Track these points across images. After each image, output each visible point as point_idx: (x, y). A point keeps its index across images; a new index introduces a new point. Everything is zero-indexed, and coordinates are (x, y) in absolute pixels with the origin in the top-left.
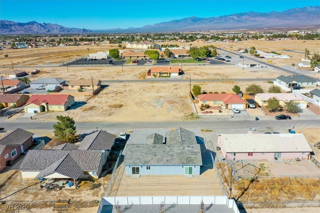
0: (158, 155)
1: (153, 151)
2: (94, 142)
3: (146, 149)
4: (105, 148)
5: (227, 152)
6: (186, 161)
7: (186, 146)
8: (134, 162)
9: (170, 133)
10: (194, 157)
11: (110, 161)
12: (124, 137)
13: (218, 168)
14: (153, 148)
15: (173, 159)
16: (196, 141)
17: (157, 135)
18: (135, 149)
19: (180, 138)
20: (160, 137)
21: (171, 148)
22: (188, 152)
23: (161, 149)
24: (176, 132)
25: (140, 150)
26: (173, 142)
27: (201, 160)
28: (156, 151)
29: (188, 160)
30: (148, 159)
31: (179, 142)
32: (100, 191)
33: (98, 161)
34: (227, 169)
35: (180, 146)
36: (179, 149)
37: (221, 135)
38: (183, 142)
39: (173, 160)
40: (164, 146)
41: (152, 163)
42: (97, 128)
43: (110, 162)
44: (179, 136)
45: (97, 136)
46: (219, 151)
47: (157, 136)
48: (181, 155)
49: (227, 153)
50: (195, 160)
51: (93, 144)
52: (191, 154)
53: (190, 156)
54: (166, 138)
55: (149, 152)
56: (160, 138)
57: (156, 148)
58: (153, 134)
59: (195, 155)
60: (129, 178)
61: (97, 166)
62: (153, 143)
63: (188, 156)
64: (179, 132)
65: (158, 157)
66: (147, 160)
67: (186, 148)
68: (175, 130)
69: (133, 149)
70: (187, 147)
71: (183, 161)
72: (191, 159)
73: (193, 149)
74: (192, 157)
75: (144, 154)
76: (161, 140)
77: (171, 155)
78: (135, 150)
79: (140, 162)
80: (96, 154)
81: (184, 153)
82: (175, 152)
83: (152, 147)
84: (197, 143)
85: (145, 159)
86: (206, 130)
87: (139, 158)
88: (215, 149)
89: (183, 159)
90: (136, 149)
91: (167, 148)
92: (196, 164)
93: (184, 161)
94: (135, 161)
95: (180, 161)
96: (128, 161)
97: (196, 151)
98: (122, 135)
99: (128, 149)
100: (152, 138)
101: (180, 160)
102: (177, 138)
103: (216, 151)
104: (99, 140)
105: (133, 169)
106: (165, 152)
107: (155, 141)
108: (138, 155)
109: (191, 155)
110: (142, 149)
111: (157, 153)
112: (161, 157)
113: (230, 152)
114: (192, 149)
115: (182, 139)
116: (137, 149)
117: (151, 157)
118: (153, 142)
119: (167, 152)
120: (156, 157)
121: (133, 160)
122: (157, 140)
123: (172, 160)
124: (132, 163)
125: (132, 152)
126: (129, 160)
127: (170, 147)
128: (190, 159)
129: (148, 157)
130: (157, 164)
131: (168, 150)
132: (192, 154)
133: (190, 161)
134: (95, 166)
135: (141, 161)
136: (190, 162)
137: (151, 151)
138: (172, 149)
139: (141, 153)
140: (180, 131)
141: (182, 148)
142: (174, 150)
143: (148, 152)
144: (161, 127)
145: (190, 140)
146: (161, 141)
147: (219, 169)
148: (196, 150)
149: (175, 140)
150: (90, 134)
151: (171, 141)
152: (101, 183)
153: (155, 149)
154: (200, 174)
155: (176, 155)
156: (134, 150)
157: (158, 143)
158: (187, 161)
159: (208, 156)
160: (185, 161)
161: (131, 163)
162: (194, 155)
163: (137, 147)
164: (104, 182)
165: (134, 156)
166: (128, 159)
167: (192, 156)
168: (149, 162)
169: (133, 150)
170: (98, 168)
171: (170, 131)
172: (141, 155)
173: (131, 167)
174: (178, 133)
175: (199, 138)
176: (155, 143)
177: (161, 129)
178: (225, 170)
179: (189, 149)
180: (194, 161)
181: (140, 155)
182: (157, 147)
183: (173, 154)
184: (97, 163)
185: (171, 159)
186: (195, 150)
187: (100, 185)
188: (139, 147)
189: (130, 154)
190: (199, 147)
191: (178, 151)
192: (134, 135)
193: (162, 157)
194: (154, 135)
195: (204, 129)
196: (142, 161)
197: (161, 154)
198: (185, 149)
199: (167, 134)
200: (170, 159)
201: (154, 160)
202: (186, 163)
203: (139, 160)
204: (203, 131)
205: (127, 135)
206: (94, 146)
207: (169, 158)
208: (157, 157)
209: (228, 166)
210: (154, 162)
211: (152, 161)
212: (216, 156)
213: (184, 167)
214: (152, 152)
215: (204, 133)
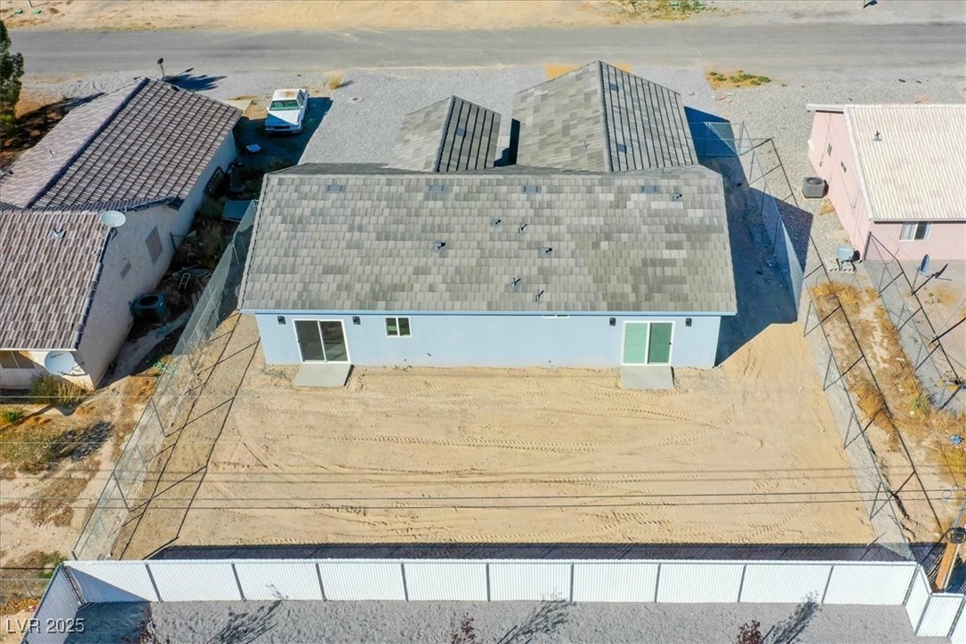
0: (458, 243)
1: (430, 220)
2: (88, 152)
3: (384, 203)
4: (156, 190)
5: (883, 217)
6: (635, 289)
7: (633, 182)
8: (305, 289)
9: (544, 97)
10: (685, 262)
11: (192, 262)
12: (292, 117)
13: (824, 319)
14: (427, 198)
15: (553, 271)
16: (691, 142)
17: (466, 109)
18: (313, 203)
19: (600, 128)
20: (480, 119)
21: (538, 197)
22: (644, 229)
23: (479, 204)
24: (573, 91)
25: (349, 211)
26: (558, 151)
27: (732, 283)
28: (445, 220)
29: (647, 282)
30: (391, 273)
31: (591, 157)
32: (86, 482)
33: (81, 283)
34: (876, 323)
35: (598, 189)
36: (593, 206)
37: (845, 107)
38: (614, 154)
39: (555, 278)
40: (499, 183)
41: (420, 296)
42: (161, 61)
43: (187, 274)
44: (589, 114)
45: (114, 116)
46: (821, 202)
47: (464, 116)
48: (604, 245)
49: (876, 223)
50: (689, 278)
51: (78, 164)
52: (667, 236)
53: (658, 256)
54: (516, 126)
55: (402, 228)
56: (479, 128)
57: (443, 199)
58: (437, 105)
59: (693, 248)
60: (284, 382)
61: (69, 320)
62: (433, 166)
63: (650, 254)
64: (595, 91)
65: (457, 262)
66: (387, 280)
67: (638, 198)
68: (573, 74)
69: (305, 203)
70: (643, 189)
71: (614, 285)
72: (668, 271)
73: (680, 205)
74: (672, 263)
75: (368, 240)
76: (485, 139)
77: (538, 246)
78: (313, 214)
79: (344, 294)
80: (71, 236)
81: (619, 231)
82: (563, 228)
83: (426, 189)
84: (695, 159)
85: (376, 269)
86: (737, 75)
87: (341, 262)
88: (799, 188)
89: (618, 271)
90: (321, 204)
91: (519, 198)
92: (696, 305)
93: (619, 290)
94: (314, 287)
95: (593, 287)
96: (266, 285)
97: (696, 222)
98: (285, 104)
99: (273, 203)
100: (429, 130)
101: (598, 280)
102: (580, 130)
103: (805, 204)
104: (123, 136)
105: (307, 333)
106: (500, 228)
107: (447, 148)
108: (335, 244)
109: (663, 244)
110: (360, 203)
111: (449, 231)
112: (474, 262)
113: (899, 217)
114: (673, 205)
115: (612, 135)
116: (329, 204)
117: (415, 261)
118: (435, 159)
119: (516, 228)
120: (447, 261)
121: (297, 277)
122: (459, 138)
123: (546, 282)
124: (294, 296)
125: (296, 223)
126: (272, 276)
127: (538, 189)
128: (659, 270)
129: (398, 261)
130: (449, 304)
131: (523, 213)
132: (675, 237)
133: (657, 286)
134: (61, 318)
135: (348, 288)
136: (660, 291)
137: (417, 215)
138: (550, 205)
139: (351, 229)
140: (598, 87)
141: (611, 197)
142: (562, 213)
143: (397, 222)
144: (501, 59)
145: (657, 144)
146: (483, 150)
147: (828, 326)
148: (699, 213)
149: (567, 139)
150: (88, 100)
151: (543, 144)
152: (107, 419)
153: (439, 204)
154: (719, 360)
155: (572, 245)
156: (307, 212)
157: (464, 159)
158: (643, 288)
159: (758, 238)
160: (628, 288)
161: (285, 294)
162: (686, 244)
163: (329, 188)
164: (127, 411)
165: (305, 252)
166: (267, 271)
167: (674, 254)
168: (402, 295)
169: (305, 208)
170: (75, 334)
171: (542, 85)
172: (348, 247)
173: (291, 321)
174: (588, 97)
175: (709, 124)
176: (445, 160)
177: (500, 66)
178: (867, 330)
179: (654, 205)
180: (686, 288)
181: (343, 244)
182: (456, 189)
183: (550, 239)
184: (74, 295)
185: (541, 271)
186: (690, 211)
187: (99, 433)
188: (342, 189)
189: (284, 235)
190: (716, 192)
191: (585, 220)
192: (350, 100)
193: (486, 256)
194: (446, 111)
195: (723, 71)
196: (358, 287)
197: (479, 236)
198: (630, 205)
199: (523, 99)
200: (534, 271)
201: (430, 278)
202: (632, 298)
203: (339, 277)
204: (721, 79)
205: (310, 101)
206: (78, 177)
207: (529, 265)
208: (452, 259)
209: (879, 301)
210: (431, 289)
211: (417, 287)
212: (810, 243)
213: (624, 321)
214: (419, 228)
215: (727, 89)
